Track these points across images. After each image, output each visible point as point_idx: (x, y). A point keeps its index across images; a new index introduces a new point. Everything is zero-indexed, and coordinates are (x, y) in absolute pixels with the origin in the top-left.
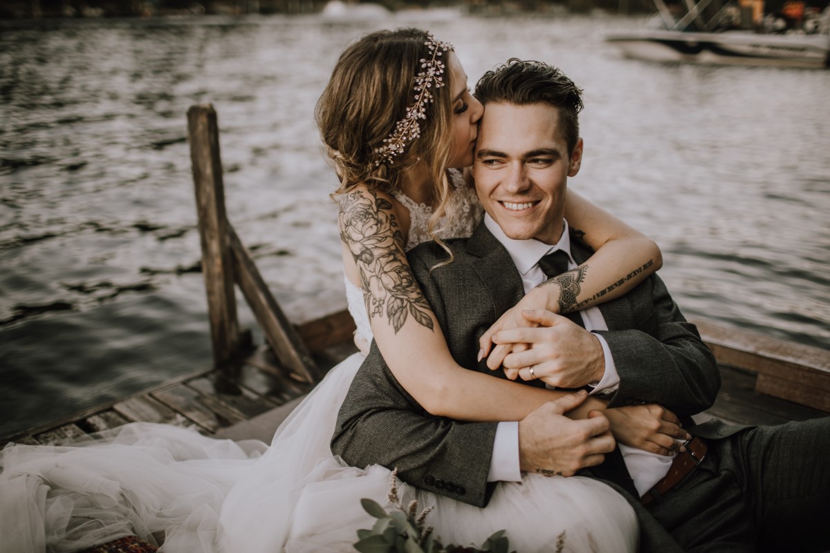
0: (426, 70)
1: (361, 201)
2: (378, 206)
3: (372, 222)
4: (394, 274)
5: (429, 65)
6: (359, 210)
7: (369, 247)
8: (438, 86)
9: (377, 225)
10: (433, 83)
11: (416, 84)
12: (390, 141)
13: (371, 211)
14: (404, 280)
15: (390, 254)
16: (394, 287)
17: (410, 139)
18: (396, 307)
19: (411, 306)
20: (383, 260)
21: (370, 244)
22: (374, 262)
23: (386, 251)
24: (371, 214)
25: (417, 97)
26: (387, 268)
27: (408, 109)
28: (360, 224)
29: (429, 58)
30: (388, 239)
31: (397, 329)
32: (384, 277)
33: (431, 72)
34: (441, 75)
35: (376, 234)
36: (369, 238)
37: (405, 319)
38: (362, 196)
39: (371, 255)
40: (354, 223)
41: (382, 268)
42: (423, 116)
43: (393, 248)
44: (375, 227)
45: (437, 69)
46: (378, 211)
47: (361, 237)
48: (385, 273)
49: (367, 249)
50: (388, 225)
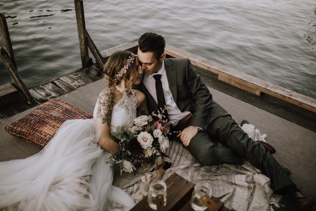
0: (130, 58)
1: (107, 91)
2: (111, 94)
3: (108, 97)
4: (107, 111)
5: (131, 58)
6: (106, 93)
7: (105, 102)
8: (132, 62)
9: (109, 98)
10: (131, 62)
11: (127, 61)
12: (119, 73)
13: (109, 94)
14: (109, 113)
15: (109, 106)
16: (106, 114)
17: (124, 73)
18: (105, 118)
19: (108, 120)
20: (107, 107)
21: (106, 102)
22: (105, 106)
23: (108, 105)
24: (108, 95)
25: (127, 64)
26: (107, 109)
27: (124, 66)
28: (105, 96)
29: (131, 56)
30: (110, 102)
31: (103, 123)
32: (105, 110)
33: (131, 59)
34: (133, 60)
35: (108, 100)
36: (106, 100)
37: (105, 122)
38: (108, 90)
39: (105, 104)
40: (104, 95)
41: (106, 108)
42: (128, 68)
43: (110, 105)
44: (108, 98)
45: (133, 59)
46: (110, 95)
47: (104, 99)
48: (106, 110)
49: (104, 103)
50: (111, 99)
